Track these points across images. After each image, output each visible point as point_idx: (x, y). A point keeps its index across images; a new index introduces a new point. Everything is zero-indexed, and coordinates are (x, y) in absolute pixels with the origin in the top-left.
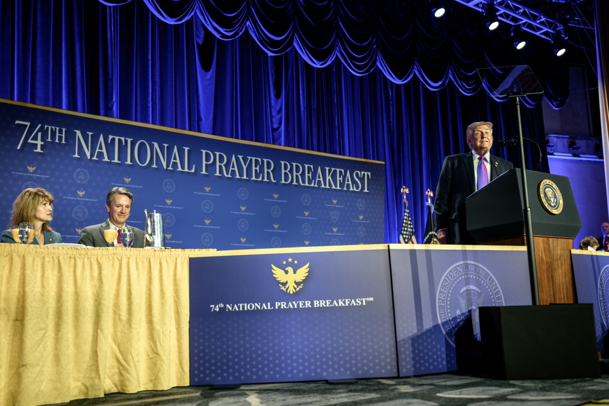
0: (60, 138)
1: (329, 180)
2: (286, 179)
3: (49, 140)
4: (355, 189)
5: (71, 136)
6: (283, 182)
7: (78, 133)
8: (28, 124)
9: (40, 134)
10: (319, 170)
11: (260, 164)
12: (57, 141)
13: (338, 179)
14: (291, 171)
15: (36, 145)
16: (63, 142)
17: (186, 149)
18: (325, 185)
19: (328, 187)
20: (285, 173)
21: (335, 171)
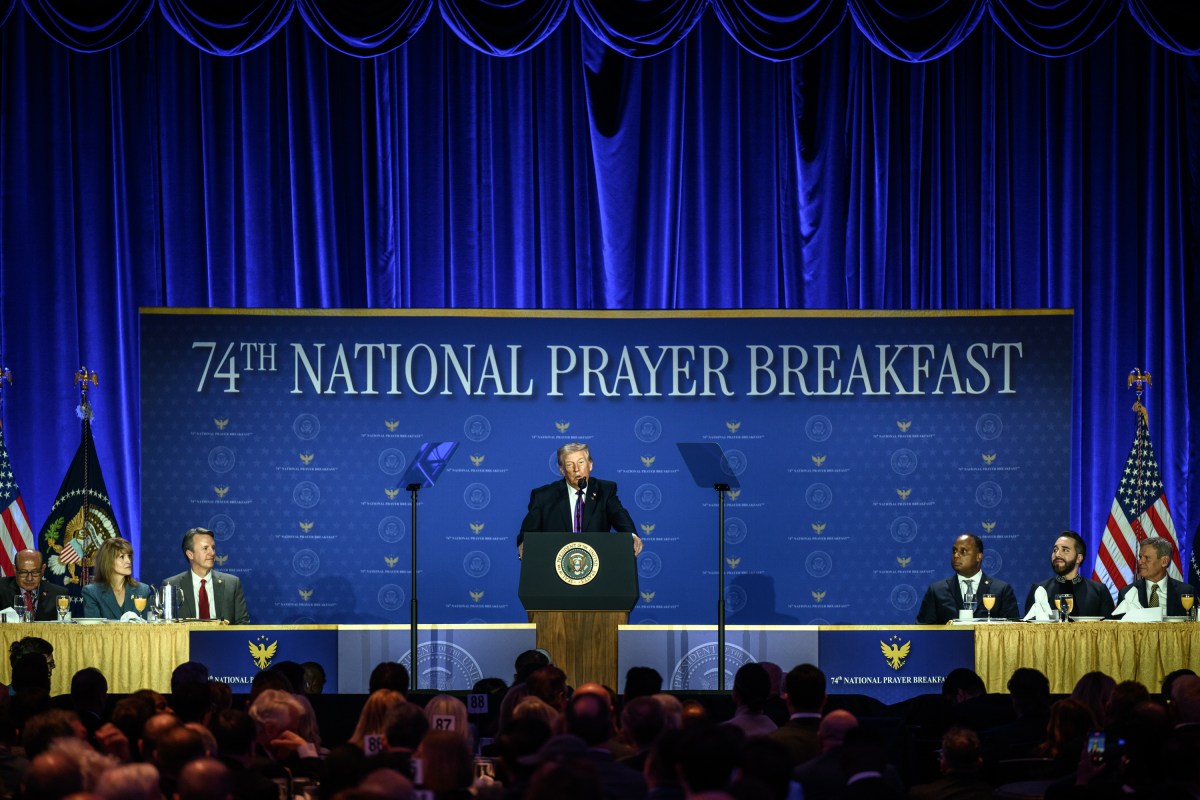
0: (267, 362)
1: (888, 375)
2: (762, 386)
3: (249, 368)
4: (970, 390)
5: (285, 356)
6: (754, 392)
7: (299, 348)
8: (213, 345)
9: (232, 360)
10: (859, 354)
11: (693, 358)
12: (262, 368)
13: (916, 369)
14: (777, 366)
15: (227, 380)
16: (273, 368)
17: (514, 349)
18: (875, 387)
19: (883, 391)
20: (760, 373)
21: (908, 352)
